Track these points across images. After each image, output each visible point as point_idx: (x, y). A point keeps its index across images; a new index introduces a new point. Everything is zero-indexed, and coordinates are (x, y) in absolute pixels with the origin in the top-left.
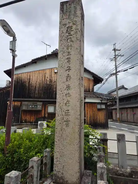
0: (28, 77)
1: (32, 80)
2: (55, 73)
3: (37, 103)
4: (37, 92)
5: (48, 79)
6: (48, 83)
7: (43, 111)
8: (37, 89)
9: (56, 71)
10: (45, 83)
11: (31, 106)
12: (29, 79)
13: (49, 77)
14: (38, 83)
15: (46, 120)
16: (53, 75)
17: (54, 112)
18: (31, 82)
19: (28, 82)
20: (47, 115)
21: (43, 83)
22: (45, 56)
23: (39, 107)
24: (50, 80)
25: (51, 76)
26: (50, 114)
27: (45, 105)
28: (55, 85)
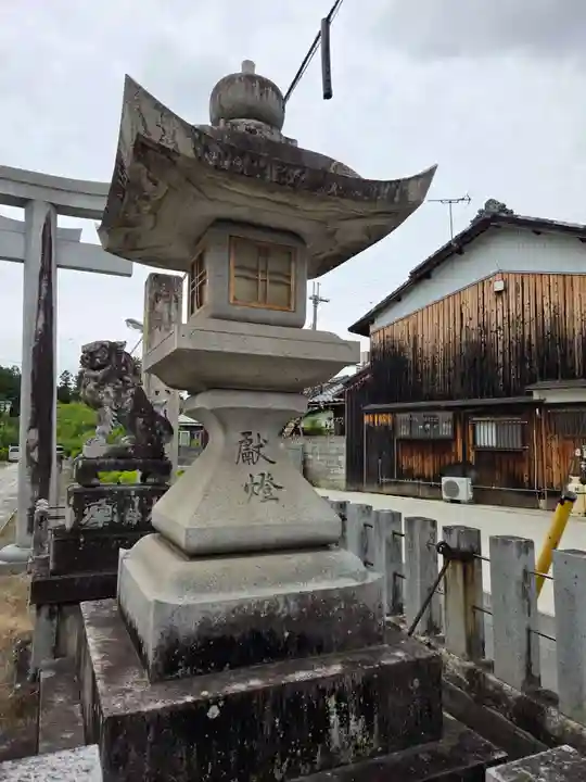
0: (411, 332)
1: (422, 338)
2: (499, 293)
3: (437, 416)
4: (439, 376)
5: (474, 325)
6: (475, 336)
7: (459, 442)
8: (440, 366)
9: (499, 286)
10: (464, 340)
11: (421, 427)
12: (415, 338)
13: (475, 316)
14: (440, 346)
15: (473, 473)
16: (491, 304)
17: (494, 445)
18: (420, 345)
19: (412, 346)
20: (472, 457)
21: (458, 342)
23: (445, 430)
24: (479, 325)
25: (481, 310)
26: (483, 452)
27: (464, 419)
28: (500, 343)
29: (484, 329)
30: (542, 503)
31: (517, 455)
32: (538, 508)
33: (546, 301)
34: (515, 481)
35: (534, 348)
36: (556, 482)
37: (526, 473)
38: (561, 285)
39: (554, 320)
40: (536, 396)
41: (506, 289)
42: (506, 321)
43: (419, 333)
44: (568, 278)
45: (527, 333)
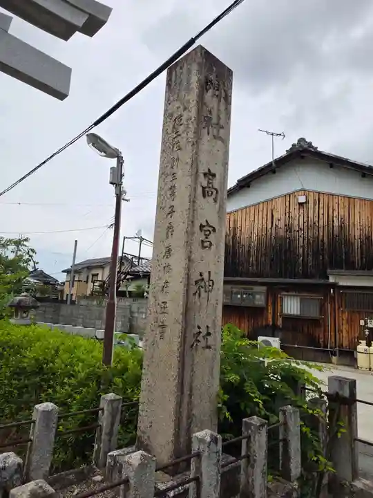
0: (232, 226)
1: (241, 230)
2: (301, 204)
3: (252, 289)
4: (252, 259)
5: (281, 224)
6: (282, 233)
7: (270, 310)
8: (253, 252)
9: (302, 199)
10: (273, 235)
11: (239, 296)
12: (235, 229)
13: (283, 217)
14: (254, 237)
15: (280, 334)
16: (294, 211)
17: (299, 313)
18: (238, 235)
19: (232, 234)
20: (280, 322)
21: (269, 233)
22: (270, 165)
23: (260, 300)
24: (286, 225)
25: (287, 215)
26: (288, 319)
27: (275, 292)
28: (301, 239)
29: (289, 228)
30: (334, 359)
31: (315, 322)
32: (331, 363)
33: (336, 214)
34: (313, 341)
35: (326, 246)
36: (345, 343)
37: (321, 336)
38: (347, 204)
39: (341, 227)
40: (331, 280)
41: (307, 202)
42: (306, 224)
43: (239, 225)
44: (352, 200)
45: (321, 234)
